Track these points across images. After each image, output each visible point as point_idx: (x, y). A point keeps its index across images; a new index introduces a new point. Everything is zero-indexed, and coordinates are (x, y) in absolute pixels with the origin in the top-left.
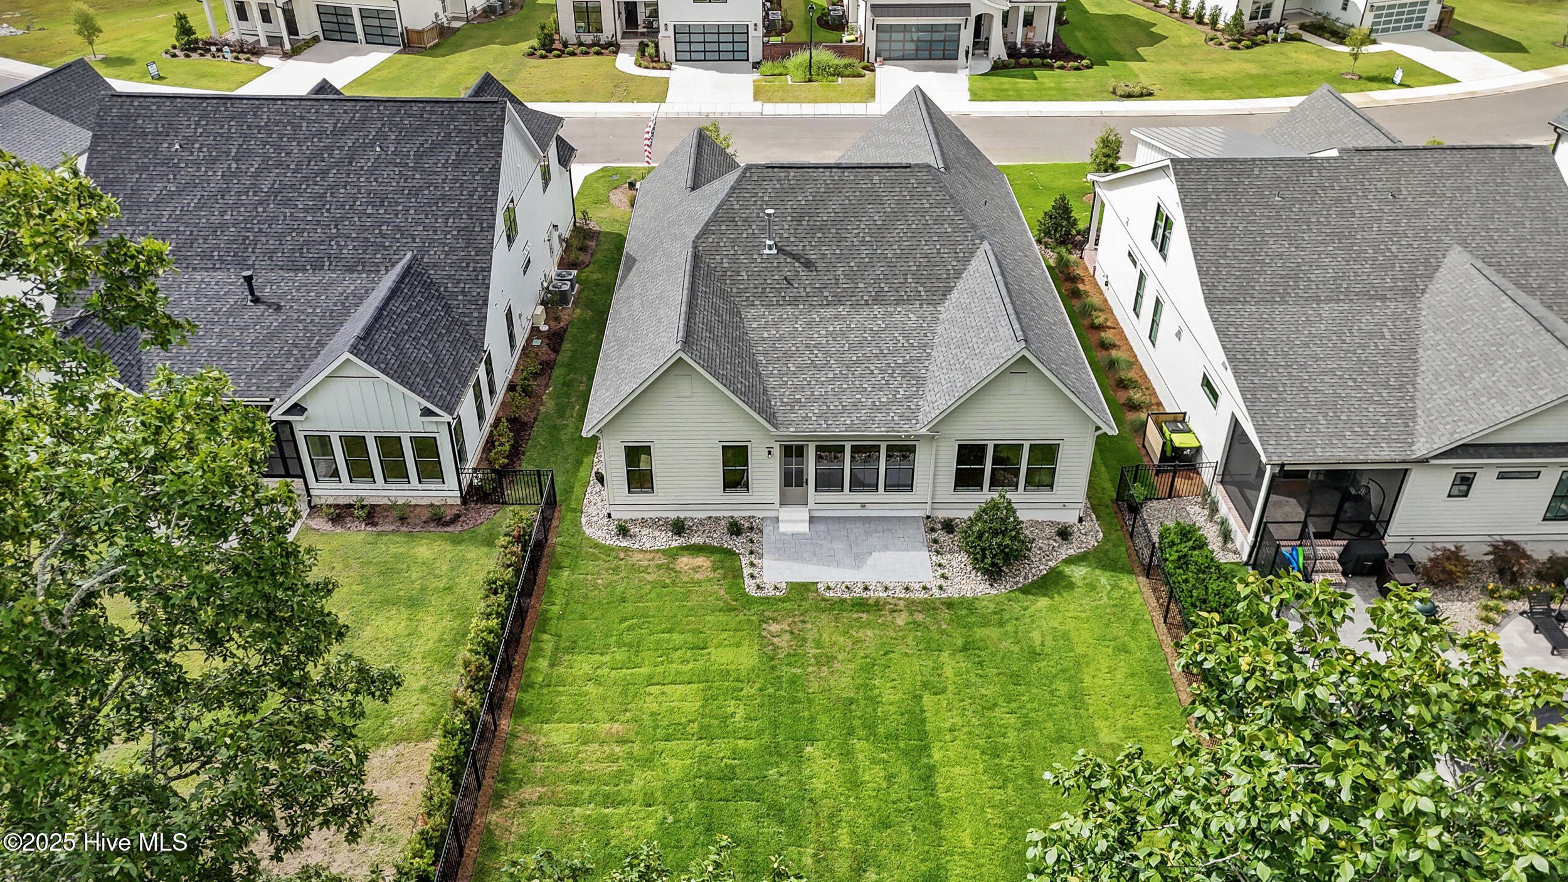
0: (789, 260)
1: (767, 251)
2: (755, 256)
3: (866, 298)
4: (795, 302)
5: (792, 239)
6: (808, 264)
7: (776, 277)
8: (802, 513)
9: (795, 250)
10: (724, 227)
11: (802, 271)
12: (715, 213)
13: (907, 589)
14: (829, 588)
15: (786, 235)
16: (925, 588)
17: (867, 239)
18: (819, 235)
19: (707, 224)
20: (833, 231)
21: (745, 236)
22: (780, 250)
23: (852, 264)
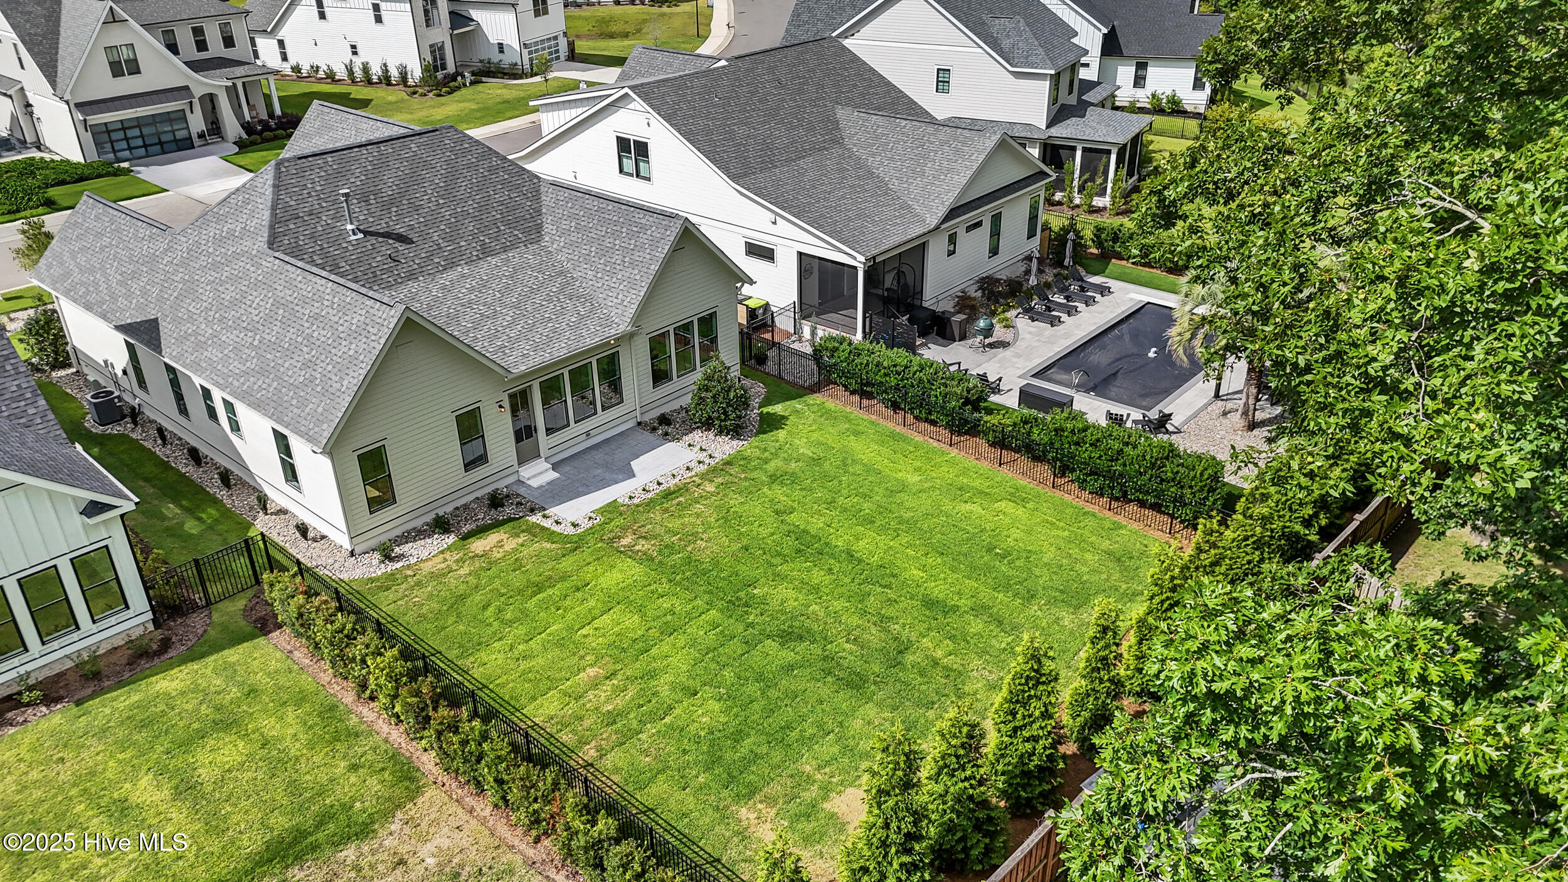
0: (380, 239)
1: (353, 238)
2: (345, 245)
3: (475, 253)
4: (412, 276)
5: (371, 220)
6: (402, 239)
7: (379, 259)
8: (541, 465)
9: (381, 227)
10: (292, 226)
11: (401, 247)
12: (274, 215)
13: (688, 469)
14: (631, 498)
15: (362, 218)
16: (700, 462)
17: (441, 201)
18: (395, 209)
19: (272, 227)
20: (405, 202)
21: (320, 229)
22: (366, 233)
23: (443, 227)
